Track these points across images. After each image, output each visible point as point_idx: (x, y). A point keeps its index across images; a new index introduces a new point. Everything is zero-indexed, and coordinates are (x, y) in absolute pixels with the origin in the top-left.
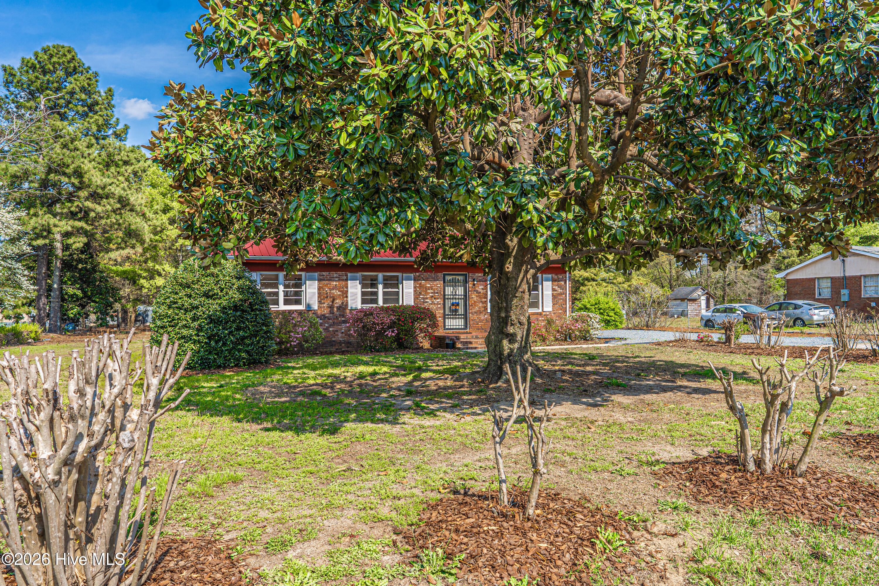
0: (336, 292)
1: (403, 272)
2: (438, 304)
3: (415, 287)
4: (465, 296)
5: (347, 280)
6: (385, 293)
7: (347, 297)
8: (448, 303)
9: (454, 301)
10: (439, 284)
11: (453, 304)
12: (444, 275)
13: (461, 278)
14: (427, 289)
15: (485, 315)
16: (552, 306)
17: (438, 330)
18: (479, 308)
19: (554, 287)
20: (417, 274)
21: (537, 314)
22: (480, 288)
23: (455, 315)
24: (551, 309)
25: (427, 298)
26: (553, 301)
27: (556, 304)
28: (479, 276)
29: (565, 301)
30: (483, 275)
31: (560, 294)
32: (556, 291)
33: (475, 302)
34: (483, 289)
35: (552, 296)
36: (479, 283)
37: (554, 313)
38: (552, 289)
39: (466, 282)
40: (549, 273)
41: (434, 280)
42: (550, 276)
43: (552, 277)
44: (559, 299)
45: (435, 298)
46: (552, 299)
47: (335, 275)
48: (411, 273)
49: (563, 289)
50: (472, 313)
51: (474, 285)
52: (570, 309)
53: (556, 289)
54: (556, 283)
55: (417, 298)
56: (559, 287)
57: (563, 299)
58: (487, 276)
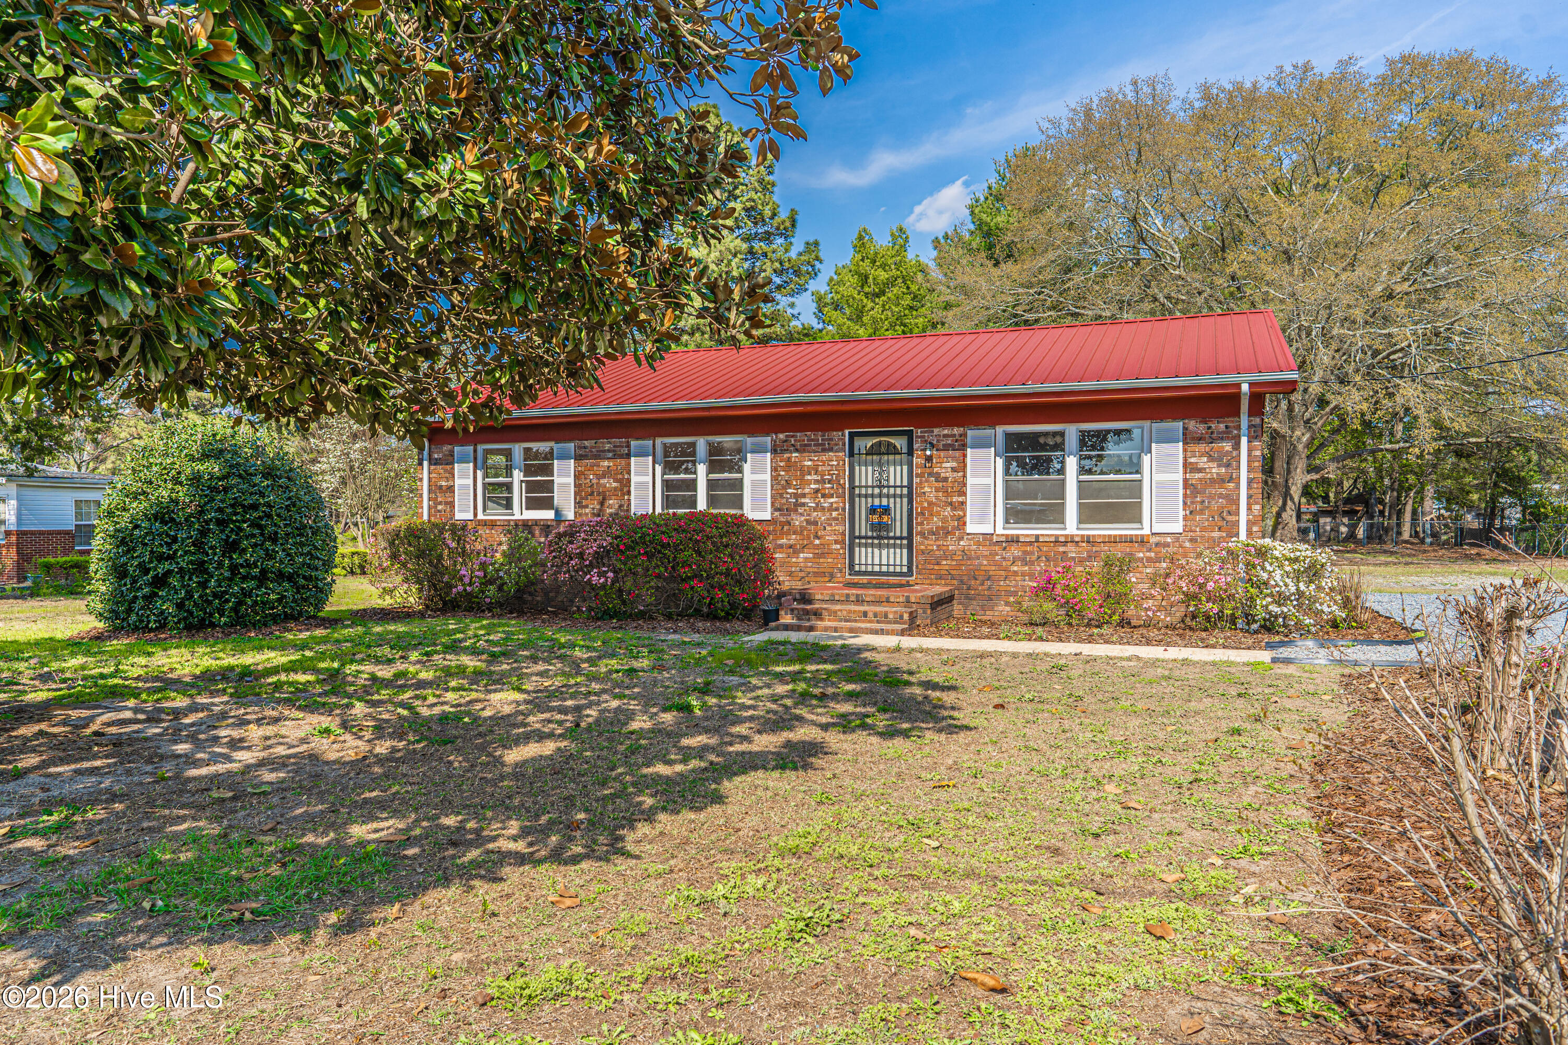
0: (610, 483)
1: (752, 433)
2: (831, 509)
3: (774, 469)
4: (910, 487)
5: (628, 456)
6: (711, 485)
7: (629, 493)
8: (862, 507)
9: (877, 502)
10: (835, 460)
11: (873, 510)
12: (853, 435)
13: (900, 443)
14: (804, 471)
15: (961, 539)
16: (1185, 518)
17: (832, 576)
18: (944, 520)
19: (1193, 460)
20: (781, 436)
21: (1130, 540)
22: (946, 467)
23: (879, 537)
24: (1178, 527)
25: (804, 495)
26: (1185, 503)
27: (1201, 512)
28: (945, 436)
29: (1237, 502)
30: (956, 431)
31: (1213, 481)
32: (1200, 470)
33: (931, 504)
34: (954, 470)
35: (1186, 486)
36: (942, 454)
37: (1192, 540)
38: (1185, 464)
39: (910, 452)
40: (1175, 418)
41: (824, 450)
42: (1179, 425)
43: (1185, 429)
44: (1211, 497)
45: (824, 496)
46: (1185, 496)
47: (607, 447)
48: (767, 434)
49: (1228, 465)
50: (922, 534)
51: (929, 459)
52: (1255, 529)
53: (1201, 465)
54: (1203, 447)
55: (781, 496)
56: (1211, 459)
57: (1226, 497)
58: (965, 435)
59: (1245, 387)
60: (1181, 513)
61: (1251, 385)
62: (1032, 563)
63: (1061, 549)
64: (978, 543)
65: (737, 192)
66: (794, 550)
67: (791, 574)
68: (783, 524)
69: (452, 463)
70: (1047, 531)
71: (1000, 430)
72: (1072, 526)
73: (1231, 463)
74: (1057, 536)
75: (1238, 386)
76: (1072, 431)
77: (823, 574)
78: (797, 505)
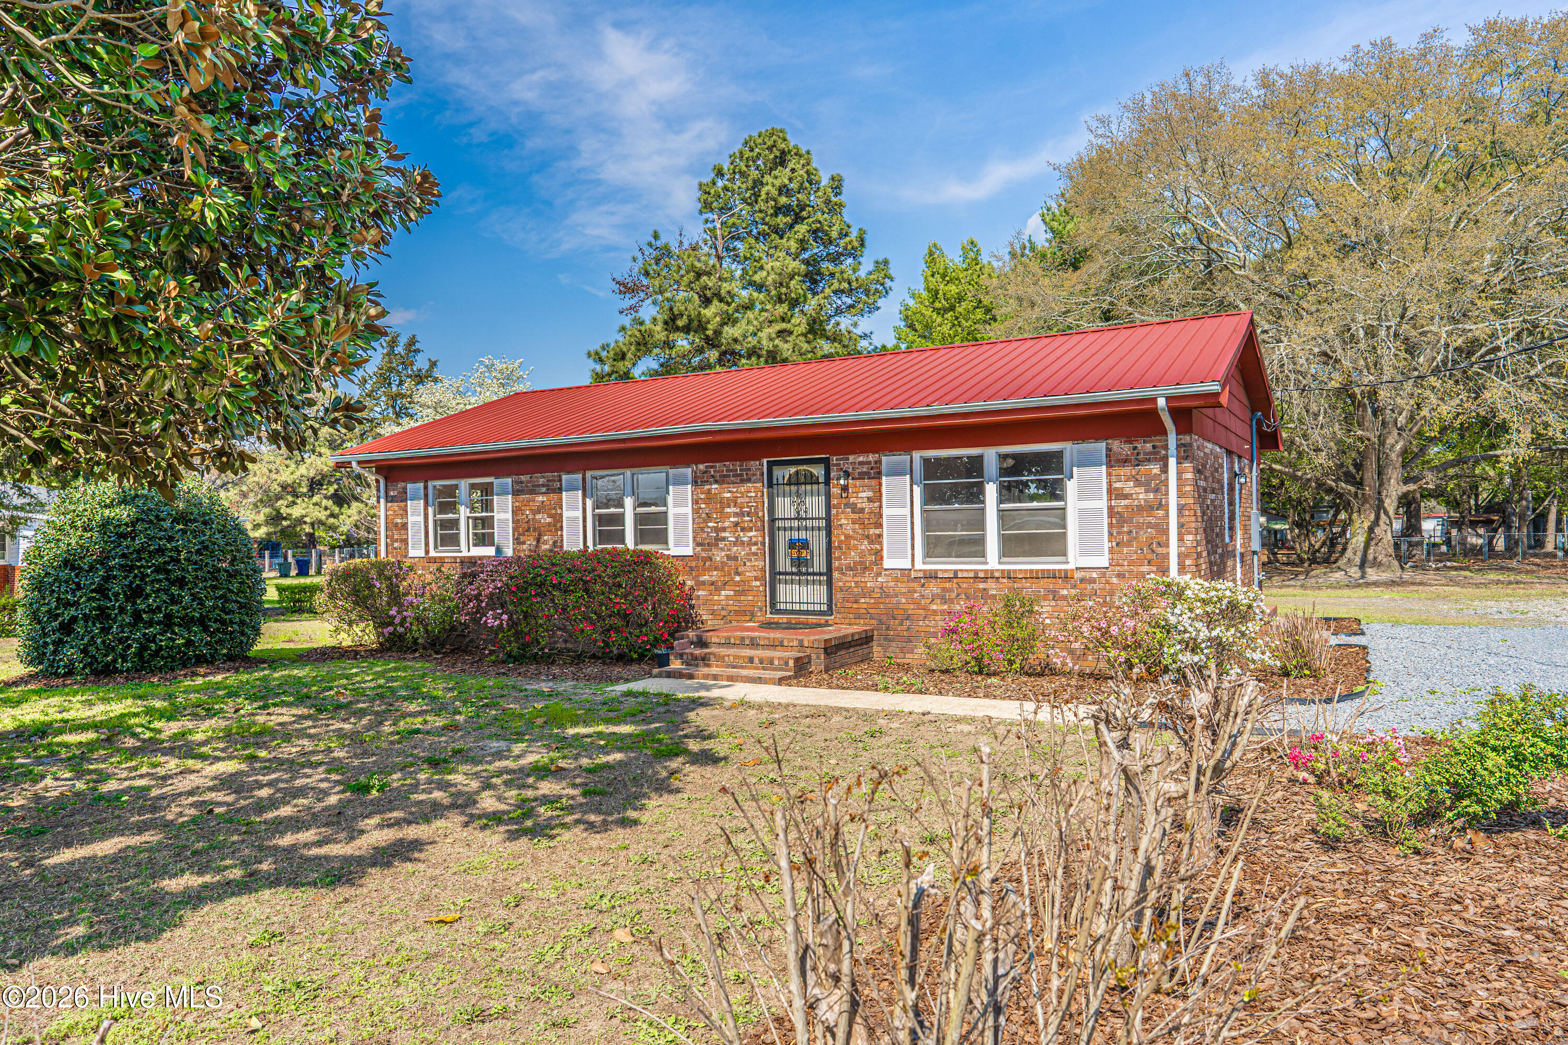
0: (544, 519)
1: (674, 465)
2: (750, 543)
3: (696, 502)
4: (828, 519)
5: (560, 490)
6: (638, 519)
7: (562, 527)
8: (782, 539)
9: (795, 535)
10: (753, 491)
11: (792, 544)
12: (771, 465)
13: (818, 471)
14: (724, 504)
15: (879, 574)
16: (1111, 550)
17: (753, 615)
18: (862, 554)
19: (1118, 485)
20: (701, 467)
21: (1053, 575)
22: (862, 496)
23: (799, 573)
24: (1104, 561)
25: (724, 529)
26: (1111, 534)
27: (1129, 544)
28: (861, 463)
29: (1166, 532)
30: (871, 457)
31: (1140, 508)
32: (1126, 497)
33: (848, 537)
34: (870, 500)
35: (1111, 515)
36: (858, 483)
37: (1120, 576)
38: (1110, 491)
39: (827, 482)
40: (1097, 439)
41: (743, 481)
42: (1102, 446)
43: (1109, 450)
44: (1139, 527)
45: (743, 529)
46: (1111, 525)
47: (541, 481)
48: (687, 464)
49: (1156, 490)
50: (840, 569)
51: (845, 488)
52: (1188, 562)
53: (1127, 491)
54: (1127, 470)
55: (702, 529)
56: (1138, 483)
57: (1155, 526)
58: (880, 462)
59: (1161, 402)
60: (1107, 545)
61: (1168, 399)
62: (951, 601)
63: (982, 586)
64: (896, 580)
65: (804, 214)
66: (716, 587)
67: (713, 613)
68: (705, 560)
69: (405, 500)
70: (967, 566)
71: (917, 456)
72: (993, 560)
73: (1160, 488)
74: (976, 572)
75: (1154, 400)
76: (990, 455)
77: (743, 613)
78: (719, 539)
